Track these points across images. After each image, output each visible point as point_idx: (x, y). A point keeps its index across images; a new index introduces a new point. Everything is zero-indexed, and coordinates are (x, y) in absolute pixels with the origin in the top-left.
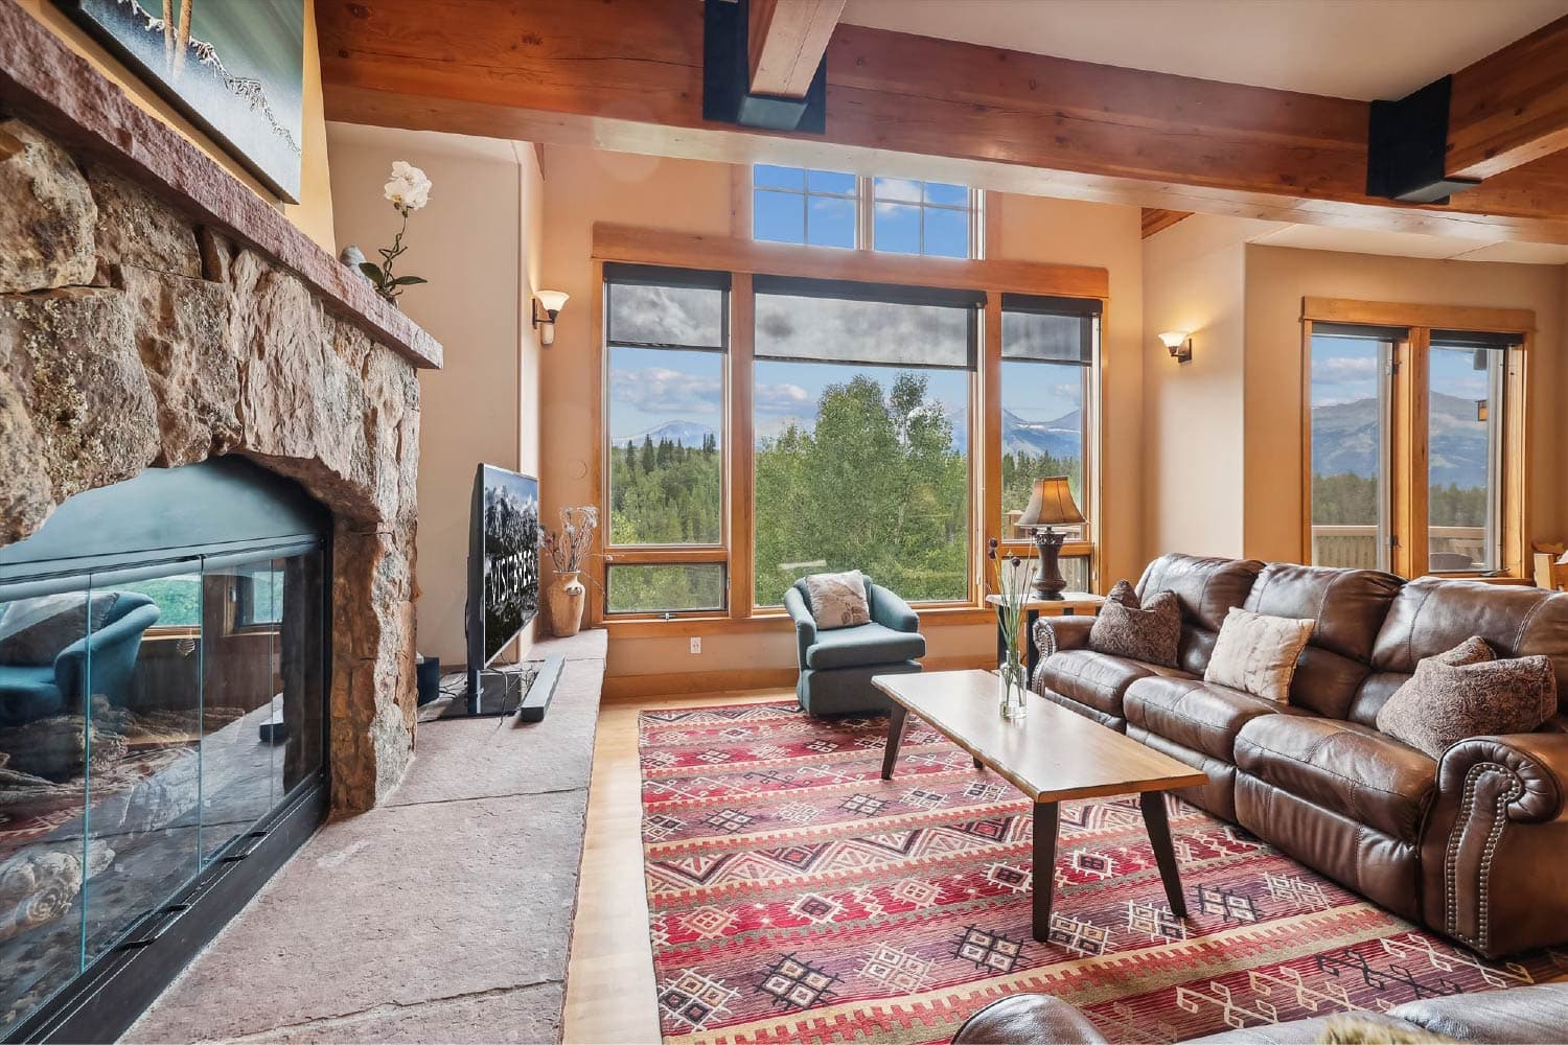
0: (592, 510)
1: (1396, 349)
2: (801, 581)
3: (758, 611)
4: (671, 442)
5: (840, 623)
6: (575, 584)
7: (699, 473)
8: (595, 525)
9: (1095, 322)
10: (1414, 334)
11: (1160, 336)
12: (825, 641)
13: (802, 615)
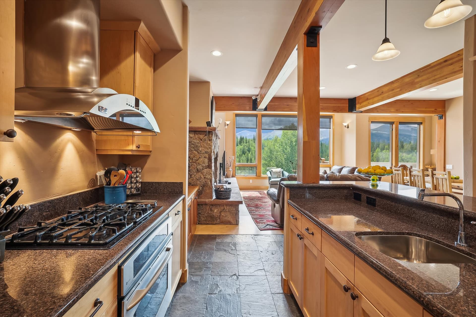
0: (234, 157)
1: (392, 126)
2: (270, 170)
3: (263, 175)
4: (243, 137)
5: (277, 177)
6: (231, 169)
7: (252, 146)
8: (234, 159)
9: (332, 119)
10: (395, 123)
11: (343, 123)
12: (272, 180)
13: (269, 175)
